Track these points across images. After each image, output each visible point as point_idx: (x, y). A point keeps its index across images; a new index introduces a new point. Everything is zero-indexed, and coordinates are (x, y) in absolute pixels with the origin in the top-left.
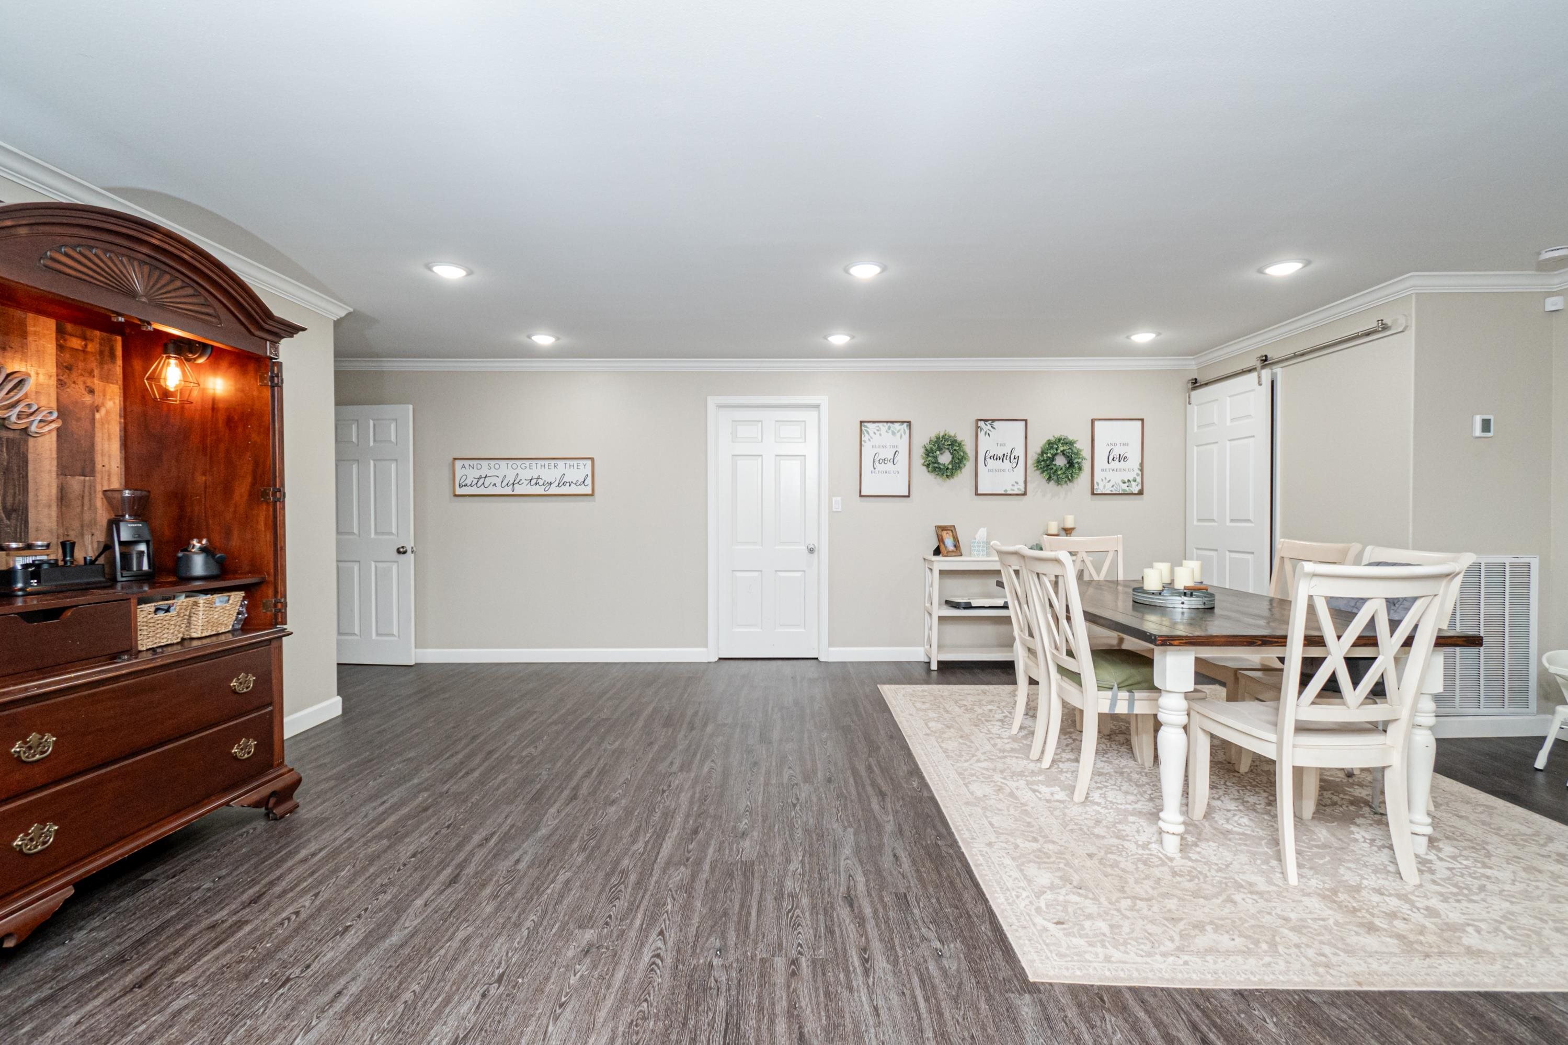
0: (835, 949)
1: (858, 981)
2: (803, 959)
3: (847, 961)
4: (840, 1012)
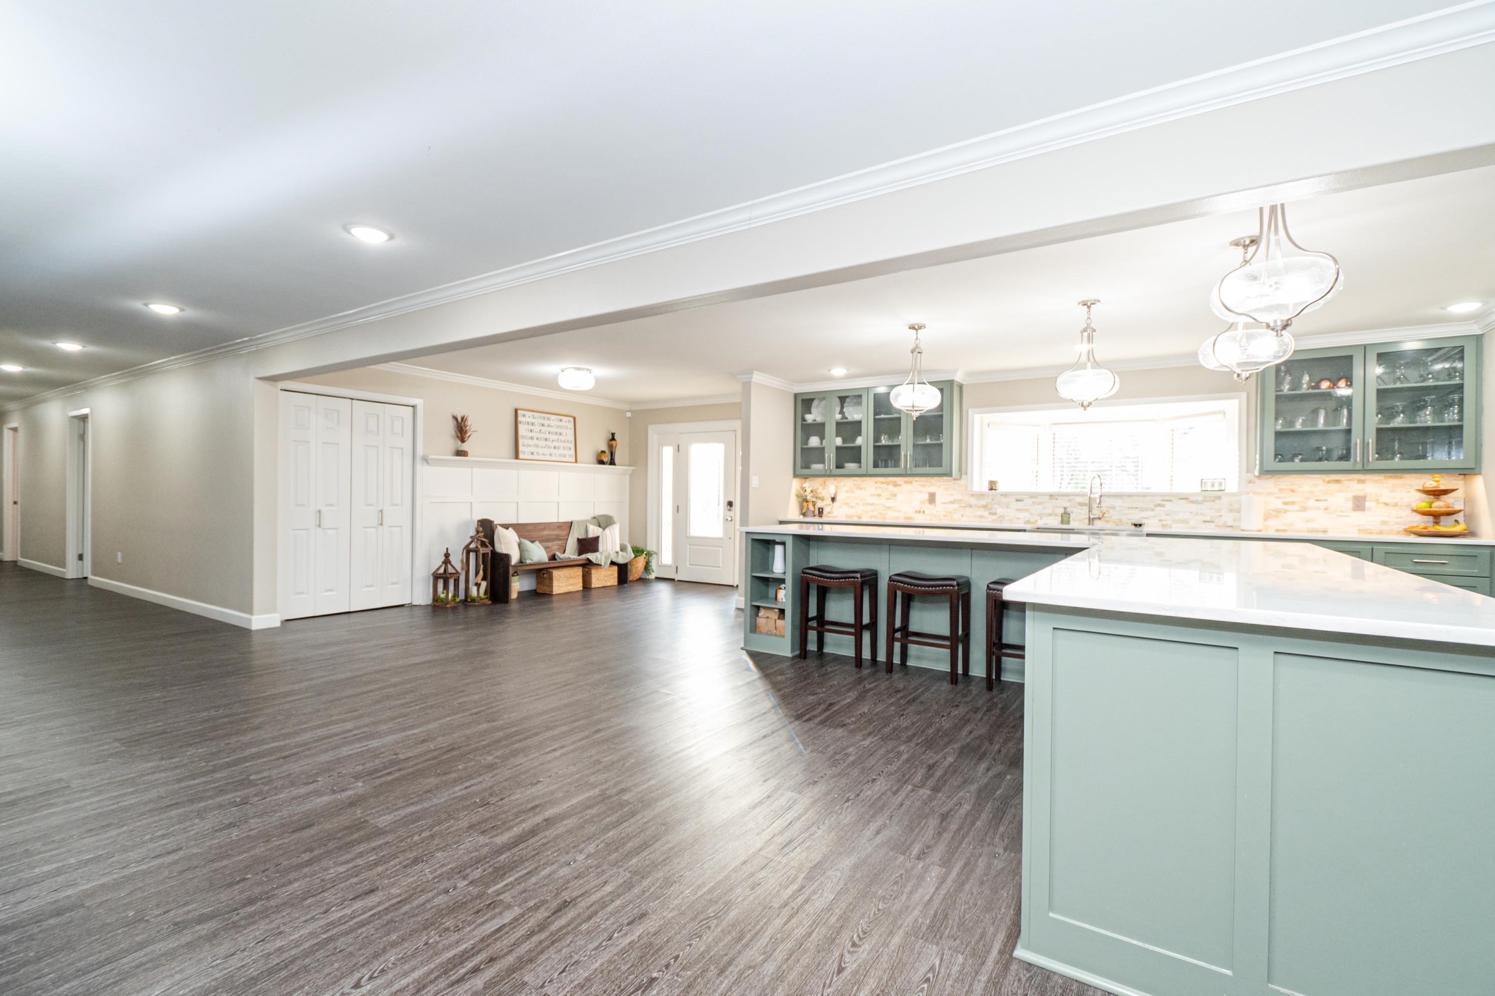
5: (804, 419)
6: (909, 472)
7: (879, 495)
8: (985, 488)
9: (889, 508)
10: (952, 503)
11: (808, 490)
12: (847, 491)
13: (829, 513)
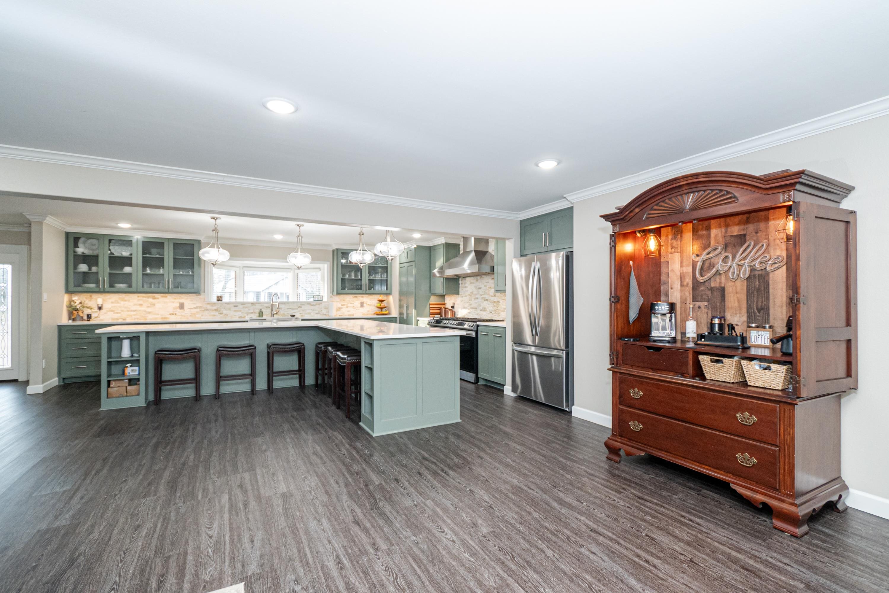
0: (358, 563)
1: (341, 552)
2: (373, 552)
3: (349, 559)
4: (345, 537)
5: (75, 252)
6: (170, 291)
7: (141, 305)
8: (215, 300)
9: (149, 313)
10: (195, 308)
11: (78, 302)
12: (112, 303)
13: (96, 318)
